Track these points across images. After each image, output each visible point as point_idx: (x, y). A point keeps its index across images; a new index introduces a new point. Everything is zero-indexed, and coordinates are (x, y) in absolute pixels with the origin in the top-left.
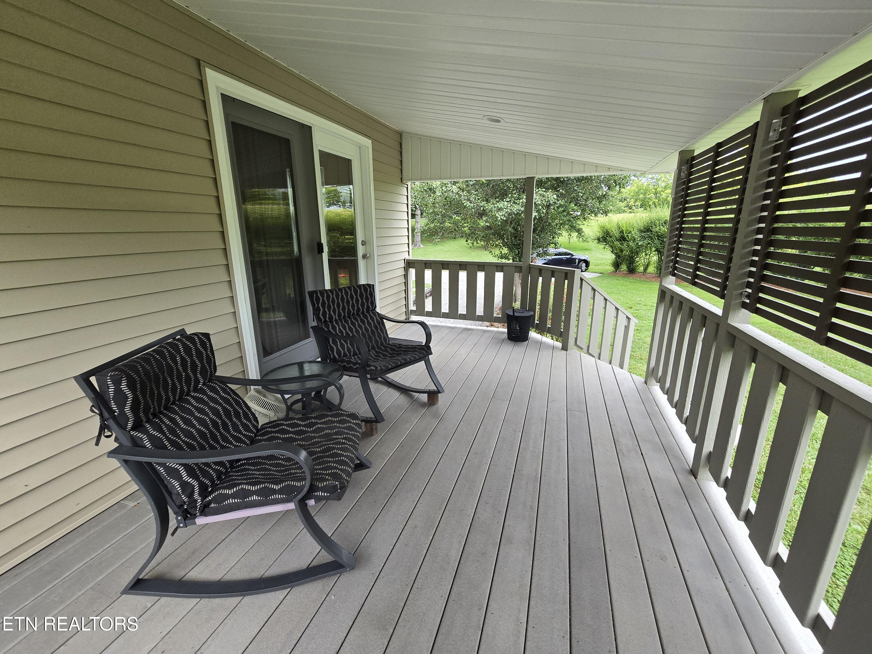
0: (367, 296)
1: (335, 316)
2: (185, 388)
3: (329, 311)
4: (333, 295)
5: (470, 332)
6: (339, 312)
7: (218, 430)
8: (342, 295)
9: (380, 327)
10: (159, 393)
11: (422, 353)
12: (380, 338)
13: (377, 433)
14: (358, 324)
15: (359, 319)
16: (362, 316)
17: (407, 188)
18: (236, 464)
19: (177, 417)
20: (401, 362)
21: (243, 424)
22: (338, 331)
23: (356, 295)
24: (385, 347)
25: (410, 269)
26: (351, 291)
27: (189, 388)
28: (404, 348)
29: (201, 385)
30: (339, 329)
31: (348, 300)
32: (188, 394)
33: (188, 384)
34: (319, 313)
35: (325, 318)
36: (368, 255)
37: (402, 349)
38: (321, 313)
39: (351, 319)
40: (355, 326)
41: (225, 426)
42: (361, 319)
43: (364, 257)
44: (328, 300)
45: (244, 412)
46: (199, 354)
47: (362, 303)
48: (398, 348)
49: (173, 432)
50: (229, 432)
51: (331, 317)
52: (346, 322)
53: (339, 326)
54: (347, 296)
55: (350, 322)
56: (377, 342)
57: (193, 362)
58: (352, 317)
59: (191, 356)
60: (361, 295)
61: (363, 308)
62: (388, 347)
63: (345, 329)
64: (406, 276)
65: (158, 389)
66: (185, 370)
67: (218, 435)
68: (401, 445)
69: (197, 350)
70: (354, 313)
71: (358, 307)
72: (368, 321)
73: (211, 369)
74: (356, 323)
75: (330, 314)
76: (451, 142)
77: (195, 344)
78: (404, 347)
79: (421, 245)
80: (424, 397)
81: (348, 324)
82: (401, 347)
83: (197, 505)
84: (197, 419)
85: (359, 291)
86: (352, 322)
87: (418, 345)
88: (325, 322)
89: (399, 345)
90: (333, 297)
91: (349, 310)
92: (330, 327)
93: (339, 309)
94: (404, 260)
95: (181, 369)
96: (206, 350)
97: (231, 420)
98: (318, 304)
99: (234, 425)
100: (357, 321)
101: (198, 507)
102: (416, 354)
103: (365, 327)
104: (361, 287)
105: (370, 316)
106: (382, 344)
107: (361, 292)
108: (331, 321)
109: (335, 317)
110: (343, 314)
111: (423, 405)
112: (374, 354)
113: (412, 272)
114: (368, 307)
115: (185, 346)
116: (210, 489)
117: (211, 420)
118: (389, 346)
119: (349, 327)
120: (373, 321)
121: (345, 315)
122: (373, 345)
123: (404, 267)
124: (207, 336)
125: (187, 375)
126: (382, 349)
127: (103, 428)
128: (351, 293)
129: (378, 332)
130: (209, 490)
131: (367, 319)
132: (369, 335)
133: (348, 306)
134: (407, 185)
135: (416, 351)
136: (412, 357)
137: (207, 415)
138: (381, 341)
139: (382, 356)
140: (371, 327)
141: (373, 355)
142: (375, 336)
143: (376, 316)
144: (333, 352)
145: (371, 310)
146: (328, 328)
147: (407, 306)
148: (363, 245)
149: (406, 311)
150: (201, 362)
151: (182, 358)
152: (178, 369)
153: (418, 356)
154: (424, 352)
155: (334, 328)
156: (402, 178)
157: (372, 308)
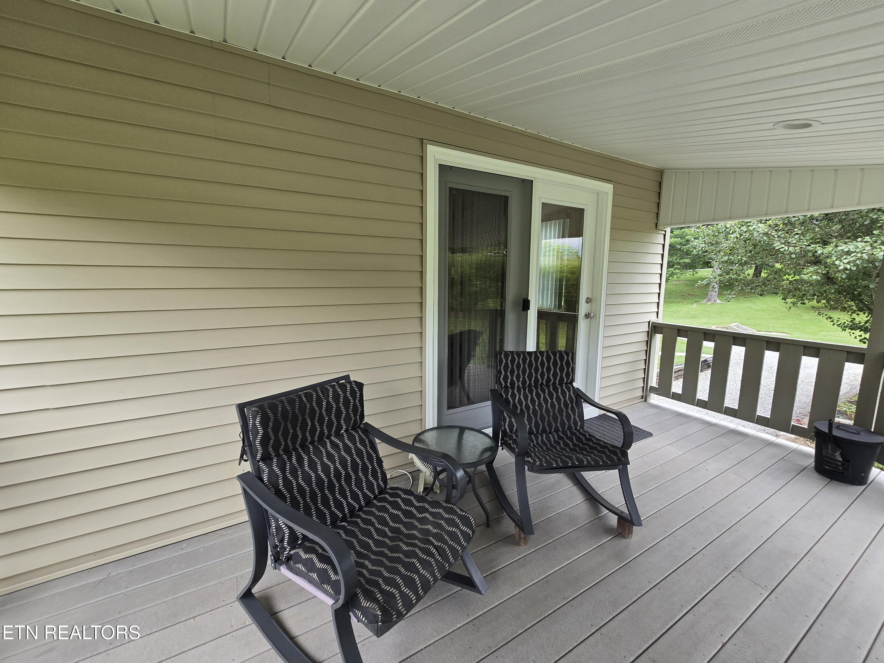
0: (562, 365)
1: (518, 382)
2: (326, 431)
3: (512, 376)
4: (519, 359)
5: (739, 438)
6: (524, 378)
7: (339, 481)
8: (531, 360)
9: (572, 406)
10: (295, 432)
11: (612, 460)
12: (569, 421)
13: (525, 544)
14: (545, 397)
15: (547, 391)
16: (551, 388)
17: (665, 235)
18: (340, 523)
19: (306, 458)
20: (573, 463)
21: (368, 481)
22: (516, 401)
23: (549, 362)
24: (572, 433)
25: (657, 335)
26: (542, 357)
27: (330, 430)
28: (593, 443)
29: (343, 431)
30: (519, 398)
31: (537, 366)
32: (329, 437)
33: (330, 428)
34: (500, 376)
35: (506, 382)
36: (592, 314)
37: (591, 444)
38: (502, 376)
39: (537, 389)
40: (539, 399)
41: (348, 478)
42: (549, 391)
43: (587, 316)
44: (512, 364)
45: (374, 469)
46: (346, 402)
47: (555, 372)
48: (587, 439)
49: (294, 472)
50: (349, 485)
51: (513, 384)
52: (531, 392)
53: (520, 395)
54: (536, 362)
55: (534, 393)
56: (563, 424)
57: (338, 409)
58: (539, 387)
59: (338, 403)
60: (555, 364)
61: (555, 379)
62: (575, 434)
63: (526, 400)
64: (649, 343)
65: (294, 429)
66: (329, 415)
67: (337, 486)
68: (546, 579)
69: (346, 398)
70: (542, 383)
71: (548, 377)
72: (558, 396)
73: (355, 418)
74: (542, 395)
75: (512, 379)
76: (735, 171)
77: (345, 392)
78: (595, 441)
79: (718, 300)
80: (613, 519)
81: (532, 395)
82: (591, 440)
83: (285, 553)
84: (323, 464)
85: (553, 358)
86: (537, 392)
87: (611, 445)
88: (506, 387)
89: (590, 435)
90: (519, 361)
91: (536, 380)
92: (510, 394)
93: (524, 375)
94: (649, 322)
95: (324, 413)
96: (354, 399)
97: (356, 473)
98: (500, 366)
99: (358, 479)
100: (544, 393)
101: (285, 555)
102: (601, 458)
103: (552, 402)
104: (556, 353)
105: (562, 390)
106: (570, 428)
107: (555, 360)
108: (513, 388)
109: (518, 384)
110: (528, 382)
111: (608, 530)
112: (554, 438)
113: (658, 338)
114: (561, 380)
115: (335, 392)
116: (301, 541)
117: (336, 468)
118: (578, 434)
119: (532, 398)
120: (564, 397)
121: (530, 384)
122: (556, 427)
123: (648, 332)
124: (360, 386)
125: (330, 420)
126: (566, 435)
127: (243, 452)
128: (542, 360)
129: (567, 412)
130: (299, 543)
131: (557, 392)
132: (554, 414)
133: (536, 374)
134: (665, 231)
135: (604, 453)
136: (593, 460)
137: (334, 463)
138: (570, 425)
139: (562, 445)
140: (559, 404)
141: (552, 440)
142: (562, 416)
143: (569, 392)
144: (505, 423)
145: (565, 383)
146: (507, 395)
147: (646, 380)
148: (587, 303)
149: (643, 387)
150: (347, 409)
151: (328, 403)
152: (321, 413)
153: (604, 461)
154: (615, 458)
155: (513, 396)
156: (657, 224)
157: (567, 380)
